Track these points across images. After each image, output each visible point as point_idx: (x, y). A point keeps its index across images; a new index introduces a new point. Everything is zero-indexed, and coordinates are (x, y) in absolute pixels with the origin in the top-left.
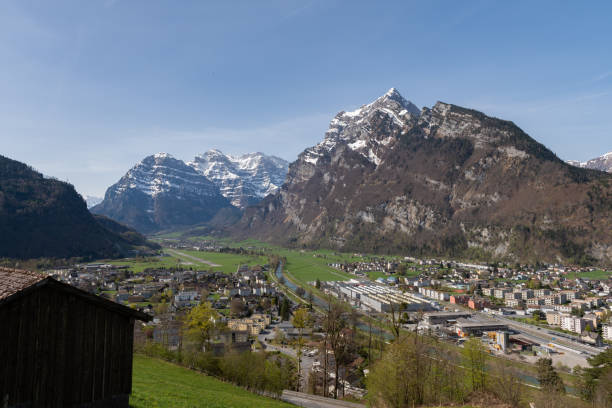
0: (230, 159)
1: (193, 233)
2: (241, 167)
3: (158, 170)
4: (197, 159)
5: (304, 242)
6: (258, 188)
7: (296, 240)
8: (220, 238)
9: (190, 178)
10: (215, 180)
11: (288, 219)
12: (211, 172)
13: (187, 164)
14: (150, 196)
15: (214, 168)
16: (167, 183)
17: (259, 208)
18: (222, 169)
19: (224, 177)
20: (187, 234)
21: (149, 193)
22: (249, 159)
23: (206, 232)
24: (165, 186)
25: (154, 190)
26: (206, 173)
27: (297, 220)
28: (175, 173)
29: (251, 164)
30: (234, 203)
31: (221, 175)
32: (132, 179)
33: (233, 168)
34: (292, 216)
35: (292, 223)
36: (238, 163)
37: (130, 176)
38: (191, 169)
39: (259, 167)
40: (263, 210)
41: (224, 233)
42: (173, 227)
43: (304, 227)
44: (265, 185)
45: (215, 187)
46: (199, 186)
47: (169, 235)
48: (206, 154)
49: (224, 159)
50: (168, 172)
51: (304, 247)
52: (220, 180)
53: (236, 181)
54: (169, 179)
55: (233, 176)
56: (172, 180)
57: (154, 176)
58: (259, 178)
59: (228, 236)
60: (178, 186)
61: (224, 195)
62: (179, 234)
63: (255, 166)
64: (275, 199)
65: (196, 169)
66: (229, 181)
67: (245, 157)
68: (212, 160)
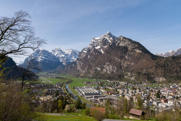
0: (63, 51)
1: (50, 73)
2: (66, 53)
3: (41, 53)
4: (53, 51)
5: (81, 75)
6: (71, 59)
7: (79, 75)
8: (58, 74)
9: (50, 56)
10: (58, 57)
11: (78, 69)
12: (57, 54)
13: (50, 52)
14: (38, 61)
15: (58, 53)
16: (43, 57)
17: (70, 65)
18: (60, 54)
19: (61, 56)
20: (48, 73)
21: (38, 60)
22: (69, 51)
23: (54, 72)
24: (43, 58)
25: (39, 60)
26: (55, 55)
27: (80, 69)
28: (46, 55)
29: (69, 52)
30: (63, 64)
31: (60, 55)
32: (33, 56)
33: (63, 53)
34: (79, 68)
35: (79, 70)
36: (65, 52)
37: (32, 55)
38: (51, 53)
39: (71, 53)
40: (71, 66)
41: (59, 72)
42: (45, 71)
43: (82, 71)
44: (73, 58)
45: (58, 59)
46: (53, 58)
47: (43, 73)
48: (56, 49)
49: (61, 51)
50: (44, 54)
51: (81, 77)
52: (59, 57)
53: (64, 57)
54: (44, 56)
55: (63, 56)
56: (45, 57)
57: (39, 55)
58: (71, 56)
59: (60, 73)
60: (47, 59)
61: (61, 61)
62: (46, 73)
63: (70, 53)
64: (75, 63)
65: (52, 53)
66: (62, 57)
67: (67, 50)
68: (57, 51)
